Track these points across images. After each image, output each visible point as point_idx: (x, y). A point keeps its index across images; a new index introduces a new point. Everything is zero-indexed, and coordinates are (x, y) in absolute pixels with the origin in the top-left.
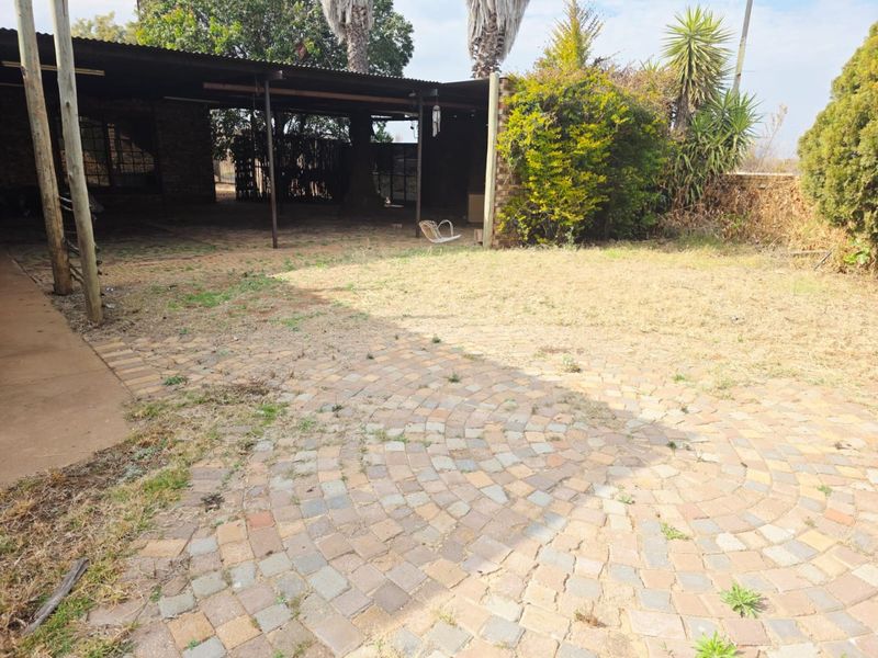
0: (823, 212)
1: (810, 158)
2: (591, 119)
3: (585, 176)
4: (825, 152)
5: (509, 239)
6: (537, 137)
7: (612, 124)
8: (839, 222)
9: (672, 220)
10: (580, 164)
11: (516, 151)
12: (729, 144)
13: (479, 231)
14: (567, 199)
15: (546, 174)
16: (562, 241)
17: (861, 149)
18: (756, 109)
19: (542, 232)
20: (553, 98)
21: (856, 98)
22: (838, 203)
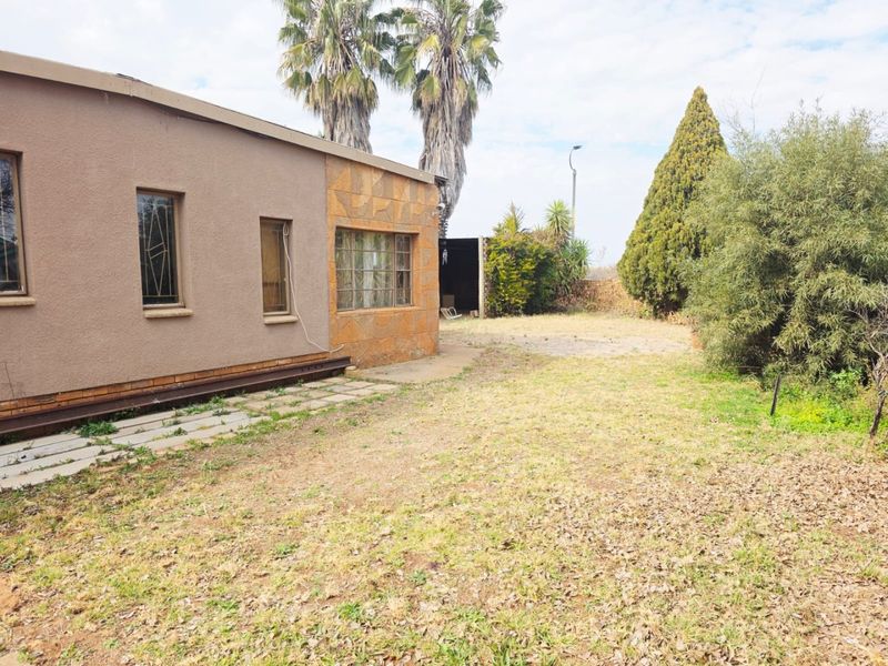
0: (630, 293)
1: (622, 272)
2: (529, 257)
3: (526, 282)
4: (627, 269)
5: (493, 313)
6: (505, 264)
7: (538, 258)
8: (637, 297)
9: (560, 303)
10: (524, 276)
11: (496, 271)
12: (580, 264)
13: (476, 312)
14: (518, 293)
15: (509, 281)
16: (517, 314)
17: (640, 268)
18: (589, 248)
19: (508, 310)
20: (513, 248)
21: (635, 249)
22: (636, 289)
